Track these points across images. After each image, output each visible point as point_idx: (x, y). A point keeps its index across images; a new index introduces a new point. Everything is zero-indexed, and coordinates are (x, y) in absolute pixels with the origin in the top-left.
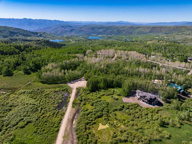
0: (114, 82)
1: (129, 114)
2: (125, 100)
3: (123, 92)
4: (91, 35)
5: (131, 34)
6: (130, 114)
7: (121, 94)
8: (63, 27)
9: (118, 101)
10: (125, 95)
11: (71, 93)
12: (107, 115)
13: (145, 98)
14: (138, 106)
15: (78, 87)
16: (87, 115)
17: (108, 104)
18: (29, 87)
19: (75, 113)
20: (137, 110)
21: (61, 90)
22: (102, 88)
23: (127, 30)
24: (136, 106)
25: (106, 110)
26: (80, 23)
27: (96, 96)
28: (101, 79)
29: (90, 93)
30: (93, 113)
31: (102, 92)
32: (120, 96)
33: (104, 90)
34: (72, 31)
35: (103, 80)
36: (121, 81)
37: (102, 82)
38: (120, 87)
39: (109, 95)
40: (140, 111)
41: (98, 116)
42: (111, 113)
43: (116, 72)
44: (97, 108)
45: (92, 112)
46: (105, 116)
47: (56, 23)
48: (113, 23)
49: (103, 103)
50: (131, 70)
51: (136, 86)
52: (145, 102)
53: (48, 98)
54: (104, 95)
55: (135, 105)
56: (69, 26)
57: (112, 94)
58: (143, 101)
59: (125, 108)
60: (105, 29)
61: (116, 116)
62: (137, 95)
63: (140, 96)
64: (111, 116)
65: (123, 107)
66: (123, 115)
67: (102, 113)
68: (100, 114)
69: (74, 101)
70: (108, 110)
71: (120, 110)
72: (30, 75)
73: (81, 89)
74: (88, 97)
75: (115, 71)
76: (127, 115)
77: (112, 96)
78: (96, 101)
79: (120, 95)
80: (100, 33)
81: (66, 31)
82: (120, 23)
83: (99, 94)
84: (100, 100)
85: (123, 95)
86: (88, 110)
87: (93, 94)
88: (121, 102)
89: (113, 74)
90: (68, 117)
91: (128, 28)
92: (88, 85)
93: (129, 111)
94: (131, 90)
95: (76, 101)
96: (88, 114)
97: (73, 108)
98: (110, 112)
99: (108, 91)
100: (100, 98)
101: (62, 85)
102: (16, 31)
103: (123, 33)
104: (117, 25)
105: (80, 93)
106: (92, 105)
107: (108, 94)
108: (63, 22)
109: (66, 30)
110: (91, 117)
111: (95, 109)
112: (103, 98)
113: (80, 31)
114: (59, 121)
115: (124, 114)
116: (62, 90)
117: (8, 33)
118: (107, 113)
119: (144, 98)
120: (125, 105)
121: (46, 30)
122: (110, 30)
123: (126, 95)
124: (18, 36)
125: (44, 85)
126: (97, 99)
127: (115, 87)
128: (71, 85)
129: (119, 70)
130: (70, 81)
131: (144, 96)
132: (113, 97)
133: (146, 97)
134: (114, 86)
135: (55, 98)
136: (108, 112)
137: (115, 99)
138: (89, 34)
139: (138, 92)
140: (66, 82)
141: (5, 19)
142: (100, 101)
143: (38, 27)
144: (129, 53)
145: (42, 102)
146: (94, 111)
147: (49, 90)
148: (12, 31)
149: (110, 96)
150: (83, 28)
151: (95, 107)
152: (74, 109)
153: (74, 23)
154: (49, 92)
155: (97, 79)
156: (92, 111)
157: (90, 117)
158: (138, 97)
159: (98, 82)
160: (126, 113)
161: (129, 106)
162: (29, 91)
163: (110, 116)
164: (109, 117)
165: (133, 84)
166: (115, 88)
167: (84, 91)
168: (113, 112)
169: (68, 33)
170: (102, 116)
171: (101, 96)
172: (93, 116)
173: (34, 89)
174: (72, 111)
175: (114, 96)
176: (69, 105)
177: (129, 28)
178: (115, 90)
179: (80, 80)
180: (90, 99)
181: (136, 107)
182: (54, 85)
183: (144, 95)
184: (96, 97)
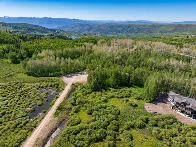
0: (132, 79)
1: (159, 137)
2: (150, 107)
3: (146, 94)
4: (109, 34)
5: (152, 33)
6: (161, 139)
7: (143, 97)
8: (82, 25)
9: (136, 110)
10: (150, 99)
11: (61, 91)
12: (115, 137)
13: (187, 106)
14: (175, 120)
15: (74, 83)
16: (76, 134)
17: (119, 114)
18: (7, 79)
19: (55, 126)
20: (174, 130)
21: (49, 85)
22: (112, 86)
23: (148, 28)
24: (171, 120)
25: (114, 127)
26: (99, 22)
27: (99, 97)
28: (111, 72)
29: (92, 92)
30: (88, 130)
31: (111, 92)
32: (141, 101)
33: (114, 89)
34: (90, 29)
35: (113, 73)
36: (143, 76)
37: (113, 76)
38: (141, 86)
39: (122, 97)
40: (180, 132)
41: (97, 138)
42: (122, 132)
43: (135, 64)
44: (98, 121)
45: (86, 129)
46: (110, 140)
47: (75, 22)
48: (133, 22)
49: (110, 111)
50: (158, 62)
51: (168, 86)
52: (187, 114)
53: (25, 96)
54: (113, 97)
55: (169, 118)
56: (87, 25)
57: (127, 97)
58: (183, 112)
59: (151, 124)
60: (124, 28)
61: (132, 139)
62: (170, 99)
63: (177, 103)
64: (122, 139)
65: (147, 121)
66: (146, 138)
67: (104, 130)
68: (100, 133)
69: (61, 103)
70: (118, 125)
71: (141, 127)
72: (18, 65)
73: (79, 86)
74: (86, 99)
75: (133, 62)
76: (154, 139)
77: (127, 100)
78: (99, 106)
79: (141, 99)
80: (119, 32)
81: (85, 30)
82: (141, 22)
83: (105, 96)
84: (105, 104)
85: (146, 98)
86: (79, 123)
87: (96, 94)
88: (142, 111)
89: (130, 66)
90: (39, 135)
91: (149, 26)
92: (89, 80)
93: (158, 130)
94: (159, 91)
95: (65, 104)
96: (78, 132)
97: (55, 117)
98: (121, 129)
99: (120, 91)
100: (106, 101)
101: (53, 78)
102: (34, 28)
103: (144, 32)
104: (137, 24)
105: (76, 92)
106: (90, 114)
107: (120, 96)
108: (82, 20)
109: (85, 28)
110: (83, 139)
111: (94, 121)
112: (111, 103)
113: (99, 29)
114: (17, 142)
115: (149, 137)
116: (51, 86)
117: (26, 29)
118: (114, 132)
119: (185, 106)
120: (150, 118)
121: (65, 28)
122: (130, 29)
123: (152, 99)
124: (35, 32)
125: (30, 77)
126: (100, 103)
127: (134, 86)
128: (65, 79)
129: (140, 61)
130: (67, 74)
131: (184, 103)
132: (128, 102)
133: (189, 105)
134: (132, 83)
135: (34, 98)
136: (117, 130)
137: (131, 105)
138: (108, 33)
139: (172, 96)
140: (60, 75)
141: (27, 18)
142: (105, 108)
143: (57, 26)
144: (153, 43)
145: (11, 103)
146: (90, 125)
147: (31, 84)
148: (30, 27)
149: (123, 99)
150: (101, 26)
151: (94, 118)
152: (57, 118)
153: (93, 22)
154: (29, 87)
155: (104, 71)
156: (86, 125)
157: (79, 140)
158: (173, 104)
159: (106, 77)
160: (152, 135)
161: (158, 120)
162: (4, 84)
163: (120, 140)
164: (117, 142)
165: (163, 82)
166: (132, 87)
167: (82, 89)
168: (126, 132)
169: (86, 31)
170: (105, 138)
171: (108, 98)
172: (86, 137)
173: (12, 82)
174: (51, 121)
175: (130, 100)
176: (50, 111)
177: (151, 26)
178: (133, 89)
179: (80, 74)
180: (89, 103)
181: (172, 124)
182: (42, 78)
183: (184, 101)
184: (100, 99)
